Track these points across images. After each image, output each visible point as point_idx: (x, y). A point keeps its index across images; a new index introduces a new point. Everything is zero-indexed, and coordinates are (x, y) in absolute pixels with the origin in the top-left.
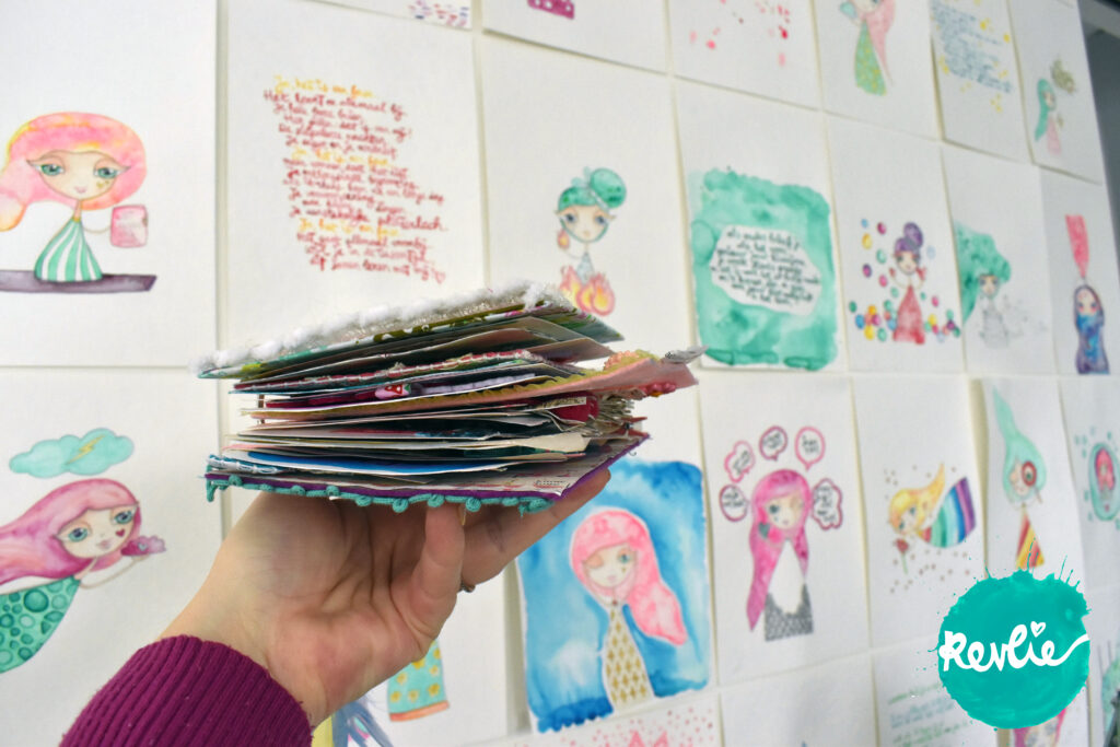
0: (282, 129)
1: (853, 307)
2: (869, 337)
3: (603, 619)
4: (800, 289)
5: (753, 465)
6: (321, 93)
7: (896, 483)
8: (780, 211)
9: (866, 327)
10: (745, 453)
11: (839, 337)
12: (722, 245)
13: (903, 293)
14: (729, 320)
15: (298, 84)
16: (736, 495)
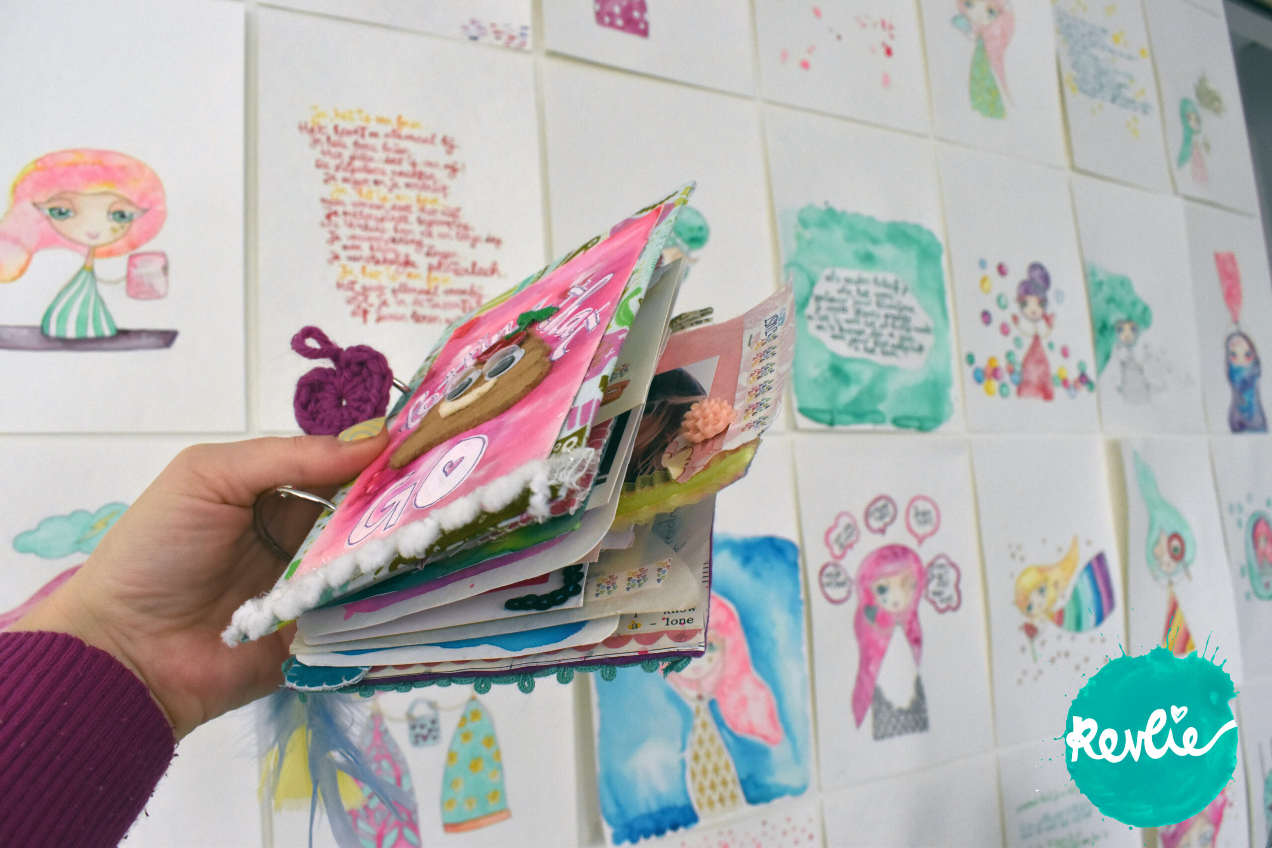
0: (319, 165)
1: (970, 359)
2: (989, 392)
3: (687, 715)
4: (910, 339)
5: (857, 540)
6: (362, 124)
7: (1022, 559)
8: (885, 252)
9: (986, 382)
10: (848, 527)
11: (954, 393)
12: (819, 290)
13: (1028, 342)
14: (828, 375)
15: (337, 114)
16: (838, 574)
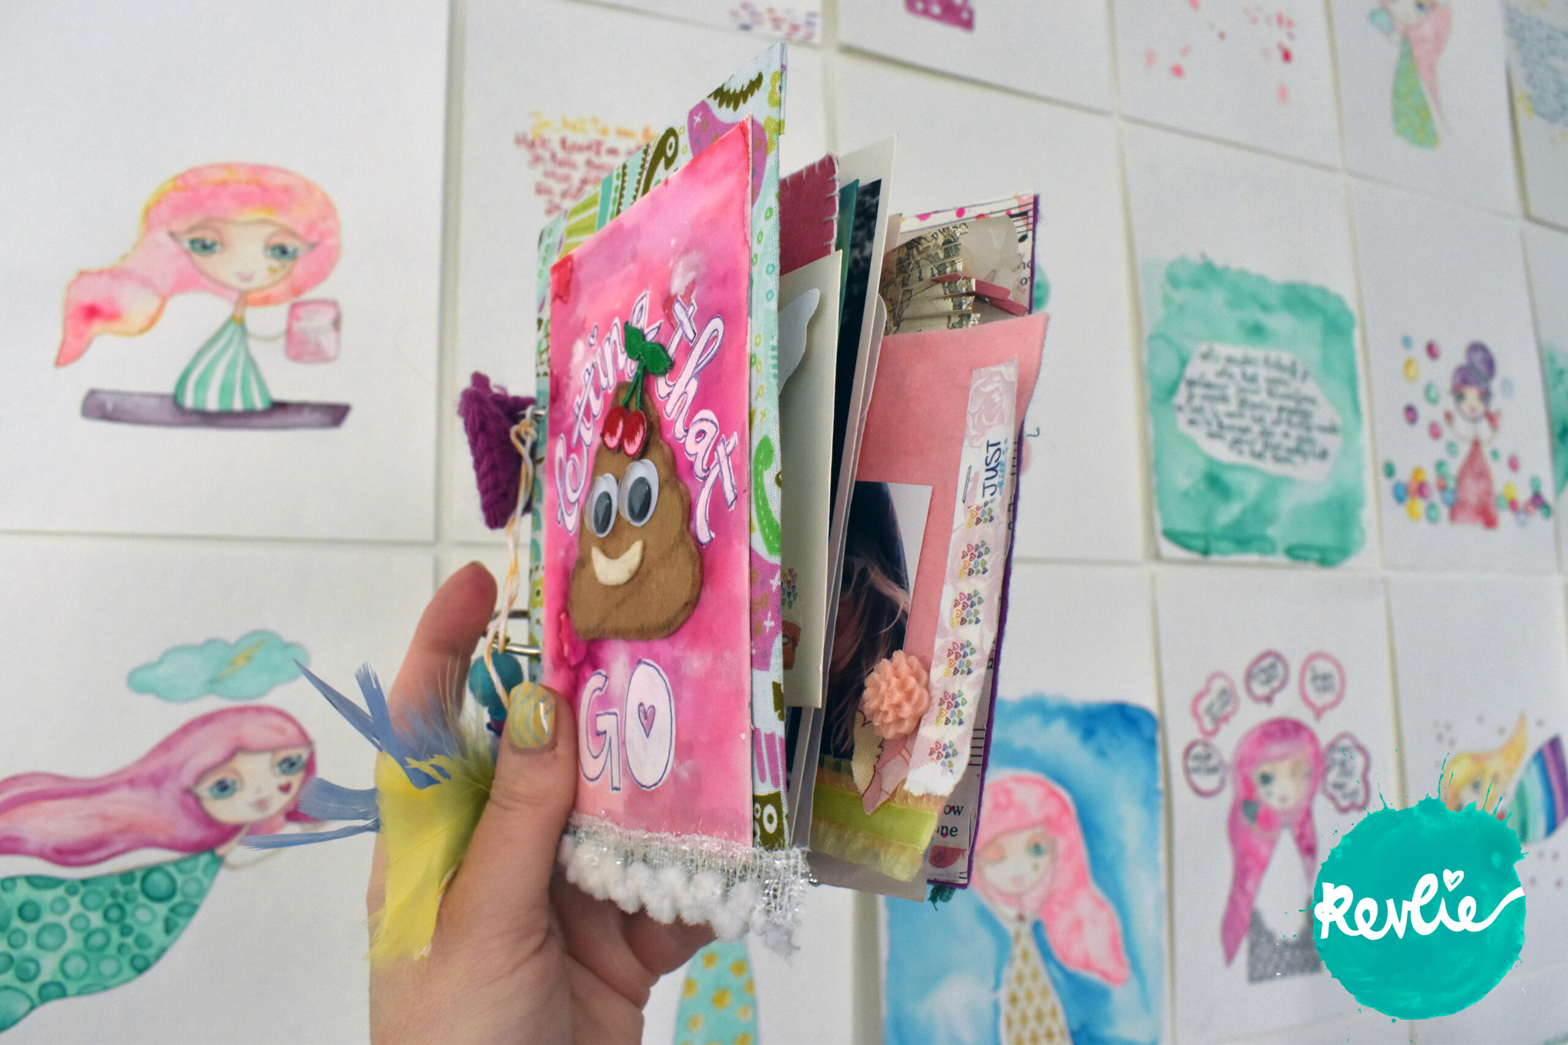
0: (540, 190)
1: (1389, 470)
2: (1413, 516)
3: (1003, 941)
4: (1310, 441)
5: (1234, 712)
6: (598, 137)
7: (1452, 743)
8: (1280, 322)
9: (1409, 502)
10: (1223, 692)
11: (1368, 514)
12: (1194, 370)
13: (1464, 449)
14: (1202, 486)
15: (565, 124)
16: (1208, 757)
